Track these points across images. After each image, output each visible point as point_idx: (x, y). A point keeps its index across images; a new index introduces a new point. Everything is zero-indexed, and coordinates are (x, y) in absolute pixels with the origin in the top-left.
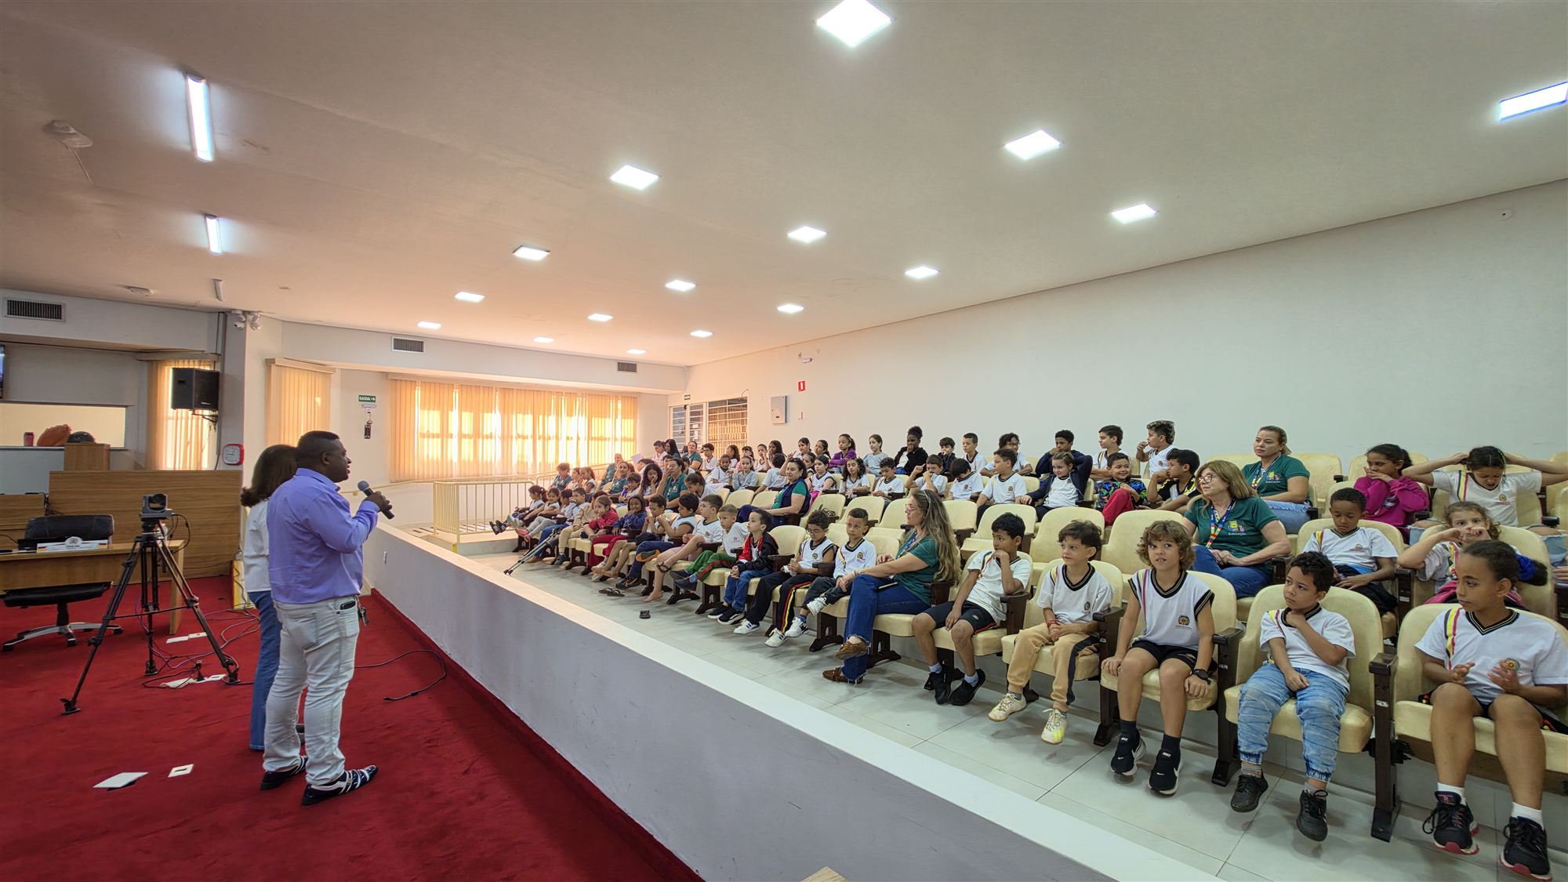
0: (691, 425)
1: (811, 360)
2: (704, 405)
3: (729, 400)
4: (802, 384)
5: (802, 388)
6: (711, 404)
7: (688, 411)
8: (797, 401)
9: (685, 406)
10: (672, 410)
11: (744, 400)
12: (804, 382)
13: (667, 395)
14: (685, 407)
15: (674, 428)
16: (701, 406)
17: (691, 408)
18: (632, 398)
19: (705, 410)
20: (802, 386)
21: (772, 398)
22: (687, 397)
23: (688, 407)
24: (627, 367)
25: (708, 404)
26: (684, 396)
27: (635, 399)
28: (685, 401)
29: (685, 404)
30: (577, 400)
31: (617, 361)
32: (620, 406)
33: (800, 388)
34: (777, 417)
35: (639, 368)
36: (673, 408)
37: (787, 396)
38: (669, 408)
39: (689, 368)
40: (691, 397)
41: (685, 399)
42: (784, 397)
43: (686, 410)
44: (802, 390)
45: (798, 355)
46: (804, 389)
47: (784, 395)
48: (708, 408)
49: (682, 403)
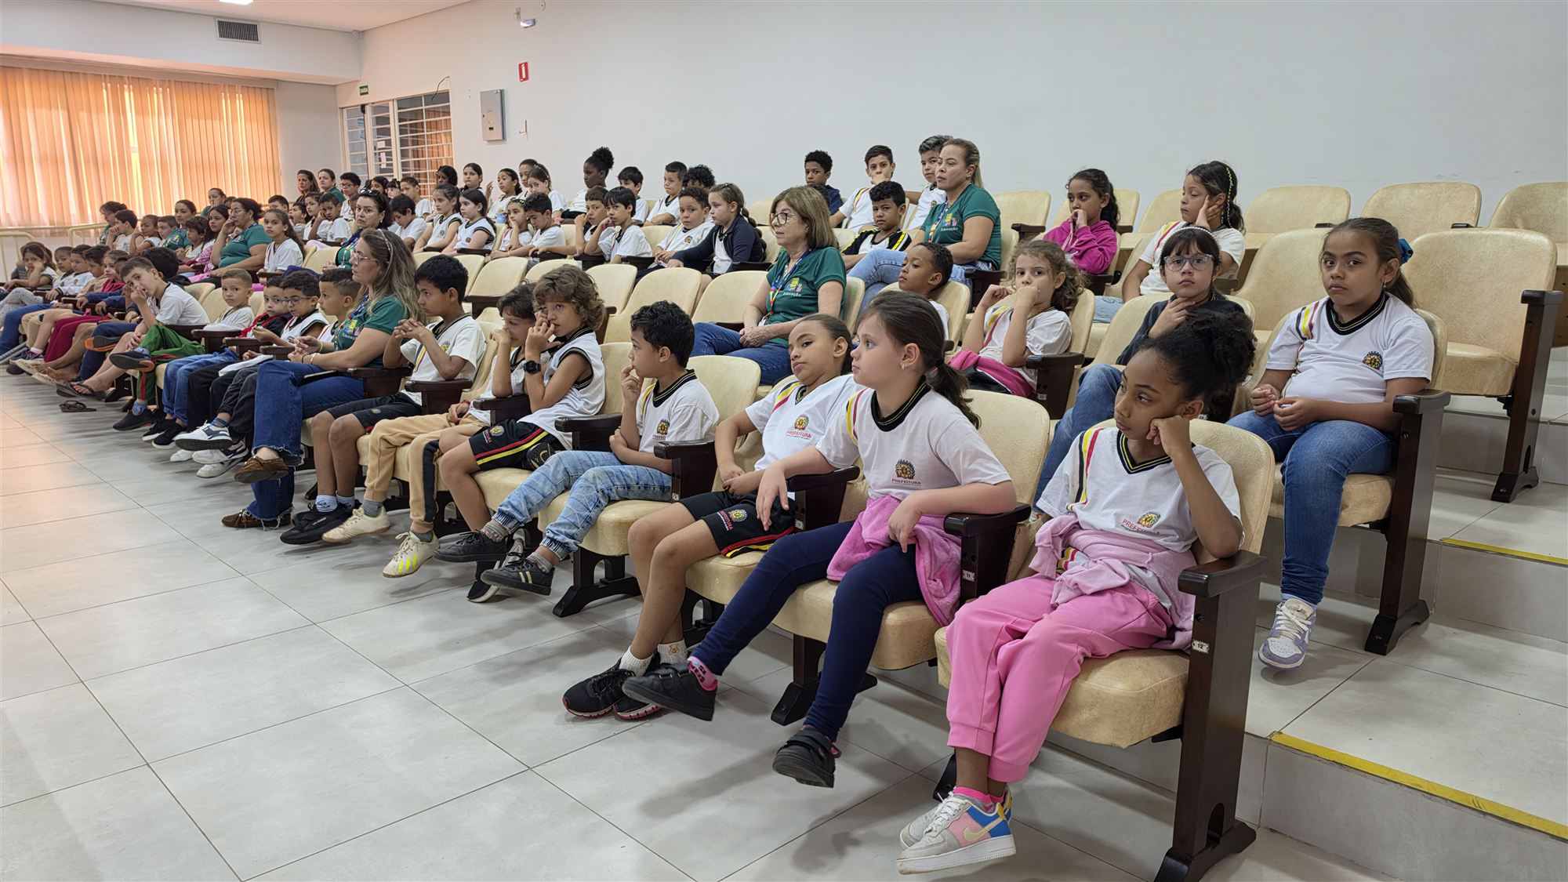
0: (375, 142)
1: (534, 22)
2: (391, 105)
3: (426, 96)
4: (523, 69)
5: (524, 76)
6: (402, 102)
7: (369, 116)
9: (363, 107)
10: (344, 113)
11: (444, 97)
12: (526, 64)
13: (335, 86)
16: (387, 109)
17: (372, 109)
18: (264, 88)
19: (393, 114)
21: (481, 93)
22: (364, 89)
23: (368, 109)
24: (237, 29)
25: (395, 103)
26: (361, 88)
27: (270, 92)
28: (362, 96)
29: (363, 103)
30: (155, 89)
31: (216, 17)
32: (240, 103)
33: (521, 75)
34: (490, 129)
35: (263, 32)
36: (348, 110)
37: (501, 90)
38: (339, 110)
39: (361, 33)
40: (368, 87)
41: (361, 94)
42: (499, 91)
43: (366, 115)
44: (524, 79)
45: (515, 12)
46: (527, 76)
47: (499, 88)
48: (397, 112)
49: (357, 100)
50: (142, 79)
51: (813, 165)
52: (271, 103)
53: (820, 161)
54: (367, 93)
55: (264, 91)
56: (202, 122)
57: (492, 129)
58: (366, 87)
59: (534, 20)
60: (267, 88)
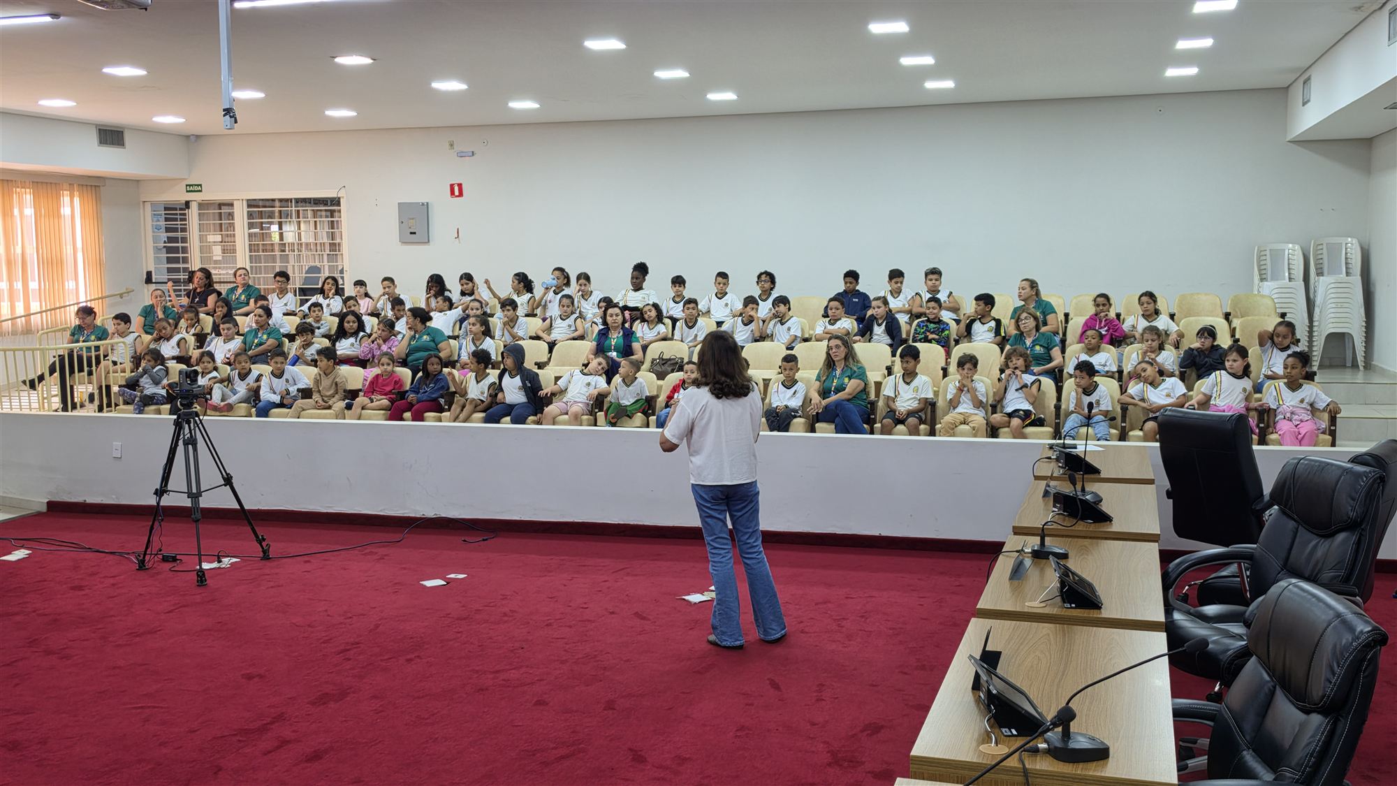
2: (237, 205)
3: (296, 200)
4: (456, 189)
5: (457, 193)
6: (251, 204)
7: (192, 212)
8: (445, 214)
9: (188, 202)
10: (148, 207)
11: (336, 202)
12: (460, 186)
13: (138, 181)
14: (187, 204)
15: (155, 240)
16: (229, 205)
17: (201, 206)
18: (91, 185)
19: (240, 211)
20: (457, 191)
21: (401, 206)
22: (194, 188)
23: (194, 206)
24: (111, 136)
25: (245, 203)
26: (187, 185)
27: (97, 188)
28: (188, 193)
29: (187, 199)
30: (14, 190)
31: (97, 125)
32: (77, 200)
33: (452, 193)
34: (411, 233)
35: (128, 138)
36: (153, 204)
37: (427, 203)
38: (141, 203)
39: (198, 137)
40: (201, 185)
41: (187, 191)
42: (423, 204)
43: (190, 210)
44: (457, 196)
45: (448, 144)
46: (461, 194)
47: (425, 201)
48: (246, 210)
49: (180, 196)
50: (8, 180)
51: (849, 279)
52: (98, 199)
53: (852, 276)
54: (201, 191)
55: (93, 188)
56: (51, 220)
57: (415, 233)
58: (198, 185)
59: (473, 152)
60: (95, 186)
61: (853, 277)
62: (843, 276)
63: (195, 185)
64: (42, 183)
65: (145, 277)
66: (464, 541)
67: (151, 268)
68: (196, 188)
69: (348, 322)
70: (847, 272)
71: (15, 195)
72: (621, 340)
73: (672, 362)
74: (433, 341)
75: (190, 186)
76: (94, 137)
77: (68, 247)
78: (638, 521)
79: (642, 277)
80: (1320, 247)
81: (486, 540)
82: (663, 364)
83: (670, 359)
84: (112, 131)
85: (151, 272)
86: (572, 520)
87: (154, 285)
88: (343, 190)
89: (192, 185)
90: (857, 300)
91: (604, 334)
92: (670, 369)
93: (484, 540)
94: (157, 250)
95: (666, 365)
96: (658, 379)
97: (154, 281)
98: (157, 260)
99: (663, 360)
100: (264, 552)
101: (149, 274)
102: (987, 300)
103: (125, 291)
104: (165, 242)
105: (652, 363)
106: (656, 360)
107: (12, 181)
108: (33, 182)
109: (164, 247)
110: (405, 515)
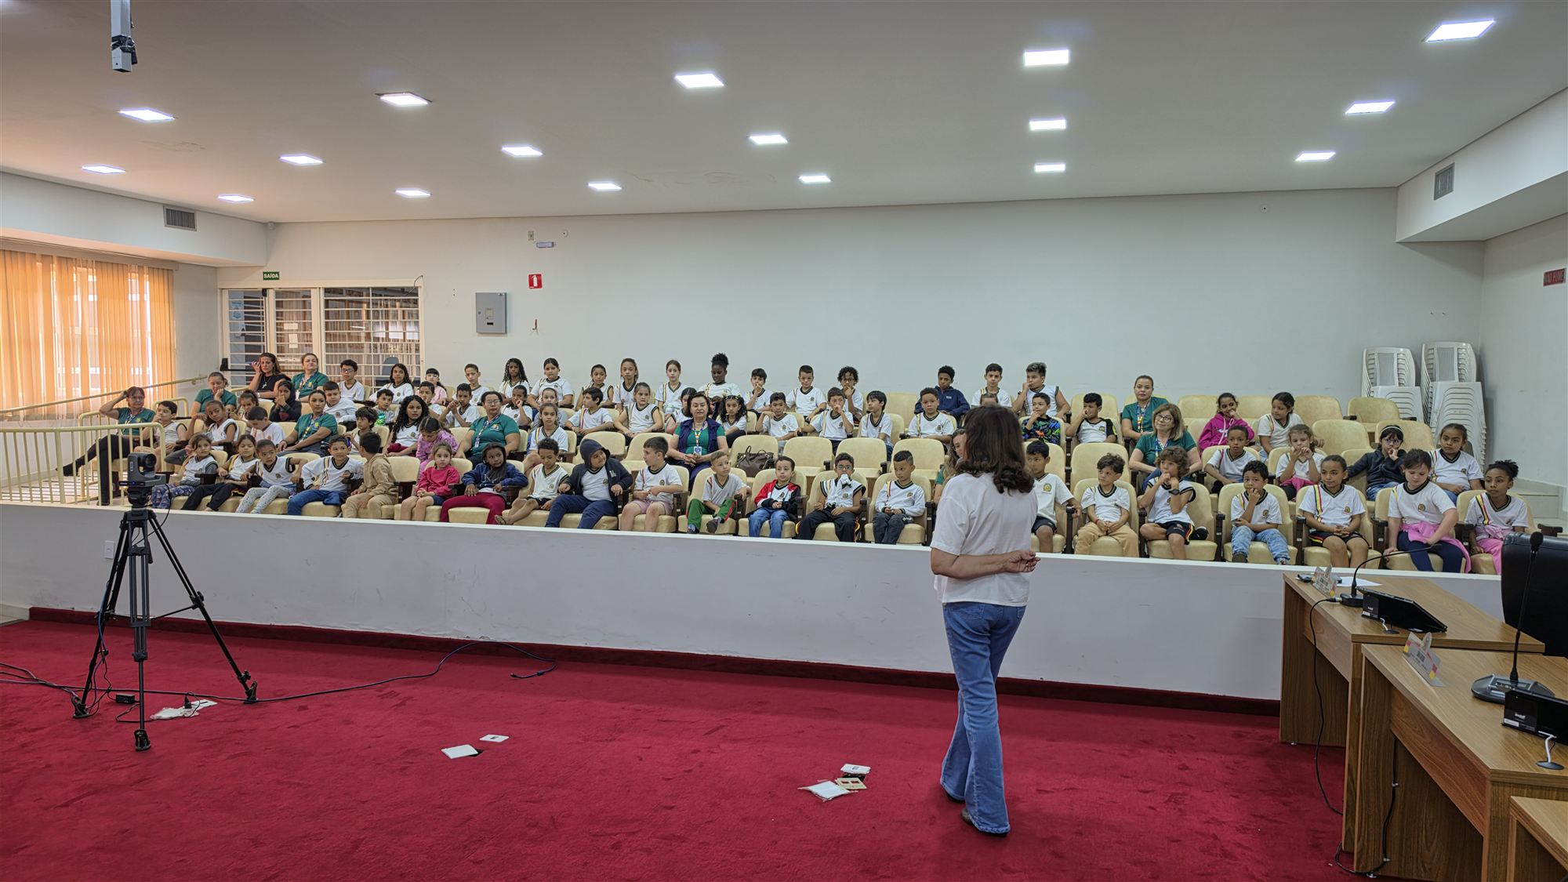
2: (314, 293)
3: (373, 289)
4: (535, 280)
5: (535, 284)
6: (328, 291)
7: (270, 300)
8: (524, 305)
9: (265, 290)
10: (226, 295)
11: (414, 292)
12: (539, 276)
14: (264, 292)
16: (305, 294)
17: (278, 294)
18: (163, 268)
19: (317, 300)
20: (536, 282)
21: (475, 294)
22: (271, 276)
23: (271, 294)
24: (180, 217)
25: (322, 291)
26: (264, 273)
27: (170, 272)
28: (265, 281)
29: (265, 287)
30: (74, 268)
31: (164, 205)
32: (147, 284)
33: (531, 284)
34: (488, 324)
35: (199, 220)
36: (233, 293)
37: (506, 294)
38: (219, 291)
39: (276, 225)
40: (278, 273)
41: (264, 279)
42: (501, 295)
43: (267, 298)
44: (535, 287)
45: (527, 237)
46: (540, 285)
47: (503, 291)
48: (323, 299)
49: (256, 283)
50: (68, 258)
51: (943, 376)
52: (170, 284)
53: (947, 372)
54: (278, 279)
55: (166, 272)
56: (117, 305)
57: (492, 324)
58: (275, 273)
59: (553, 243)
60: (168, 270)
61: (949, 374)
62: (938, 371)
63: (273, 273)
64: (107, 263)
65: (221, 364)
66: (514, 676)
67: (228, 355)
68: (273, 276)
69: (412, 407)
70: (940, 369)
71: (74, 275)
72: (706, 435)
73: (761, 457)
74: (502, 431)
75: (267, 273)
76: (160, 217)
77: (135, 331)
78: (731, 652)
79: (723, 370)
80: (1431, 352)
81: (542, 674)
82: (751, 460)
83: (758, 455)
84: (181, 212)
85: (227, 359)
86: (649, 649)
87: (230, 372)
88: (421, 279)
89: (269, 273)
90: (950, 398)
91: (687, 427)
92: (758, 465)
93: (539, 674)
94: (234, 337)
95: (754, 461)
96: (748, 476)
97: (229, 368)
98: (234, 348)
99: (750, 455)
100: (249, 693)
101: (225, 361)
102: (1093, 400)
103: (197, 376)
104: (243, 330)
105: (738, 458)
106: (742, 455)
107: (72, 259)
108: (96, 262)
109: (243, 335)
110: (447, 637)
